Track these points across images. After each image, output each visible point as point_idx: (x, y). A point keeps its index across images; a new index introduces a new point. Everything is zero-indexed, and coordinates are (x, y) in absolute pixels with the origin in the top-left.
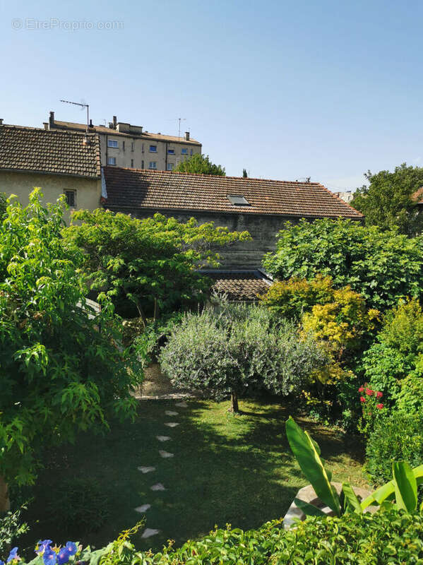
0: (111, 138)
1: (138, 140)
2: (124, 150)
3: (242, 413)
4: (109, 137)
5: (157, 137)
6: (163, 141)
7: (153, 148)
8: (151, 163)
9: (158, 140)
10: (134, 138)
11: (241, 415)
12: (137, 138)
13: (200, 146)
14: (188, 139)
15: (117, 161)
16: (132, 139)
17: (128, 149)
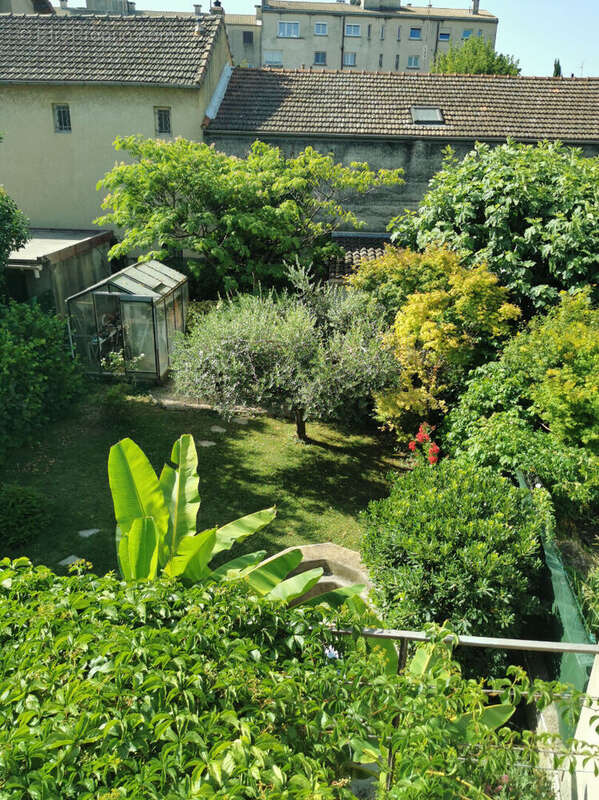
0: (349, 21)
1: (390, 21)
2: (369, 40)
3: (309, 441)
4: (347, 18)
5: (423, 13)
6: (433, 19)
7: (415, 31)
8: (410, 59)
9: (423, 18)
10: (386, 18)
11: (307, 444)
12: (390, 18)
13: (496, 22)
14: (476, 12)
15: (357, 58)
16: (382, 21)
17: (375, 38)
